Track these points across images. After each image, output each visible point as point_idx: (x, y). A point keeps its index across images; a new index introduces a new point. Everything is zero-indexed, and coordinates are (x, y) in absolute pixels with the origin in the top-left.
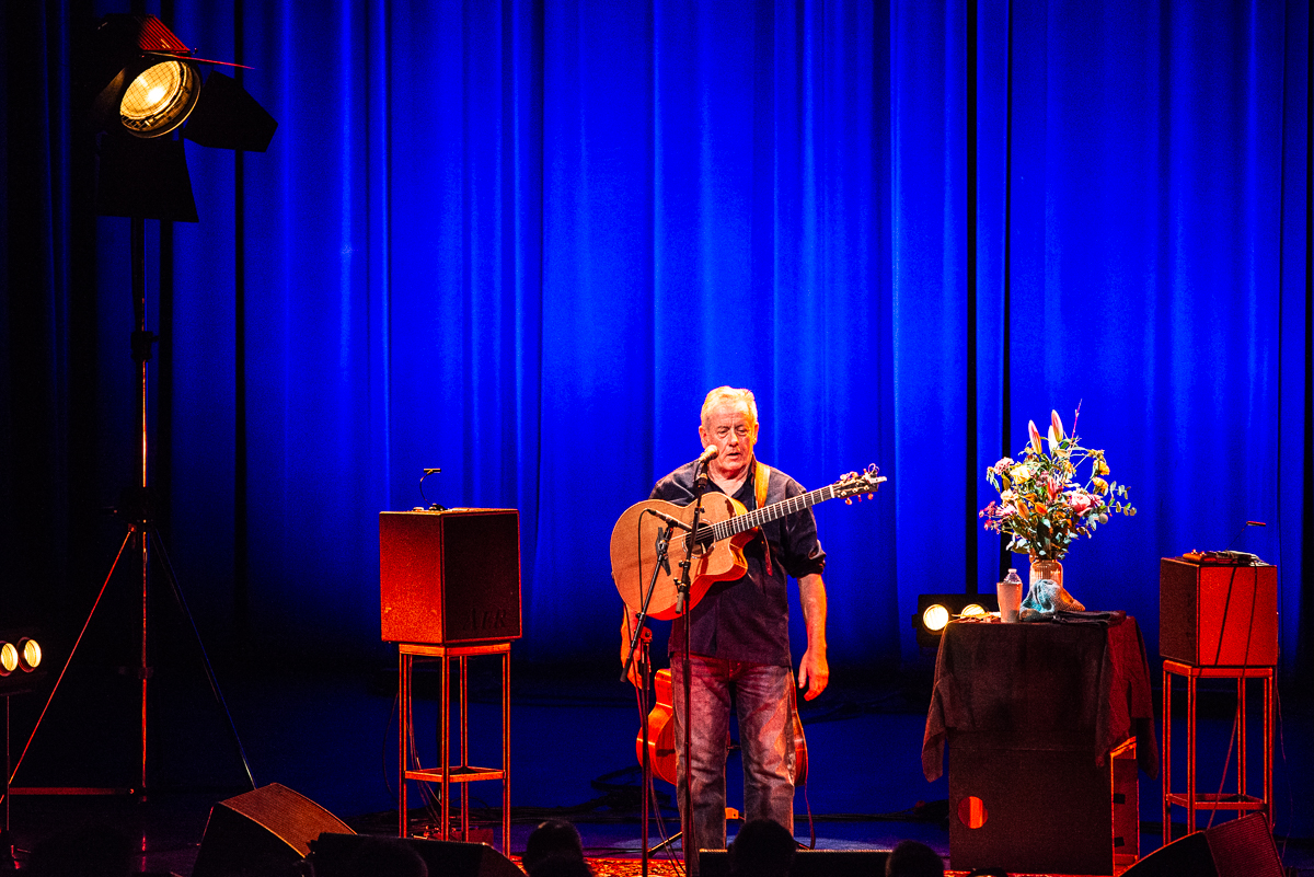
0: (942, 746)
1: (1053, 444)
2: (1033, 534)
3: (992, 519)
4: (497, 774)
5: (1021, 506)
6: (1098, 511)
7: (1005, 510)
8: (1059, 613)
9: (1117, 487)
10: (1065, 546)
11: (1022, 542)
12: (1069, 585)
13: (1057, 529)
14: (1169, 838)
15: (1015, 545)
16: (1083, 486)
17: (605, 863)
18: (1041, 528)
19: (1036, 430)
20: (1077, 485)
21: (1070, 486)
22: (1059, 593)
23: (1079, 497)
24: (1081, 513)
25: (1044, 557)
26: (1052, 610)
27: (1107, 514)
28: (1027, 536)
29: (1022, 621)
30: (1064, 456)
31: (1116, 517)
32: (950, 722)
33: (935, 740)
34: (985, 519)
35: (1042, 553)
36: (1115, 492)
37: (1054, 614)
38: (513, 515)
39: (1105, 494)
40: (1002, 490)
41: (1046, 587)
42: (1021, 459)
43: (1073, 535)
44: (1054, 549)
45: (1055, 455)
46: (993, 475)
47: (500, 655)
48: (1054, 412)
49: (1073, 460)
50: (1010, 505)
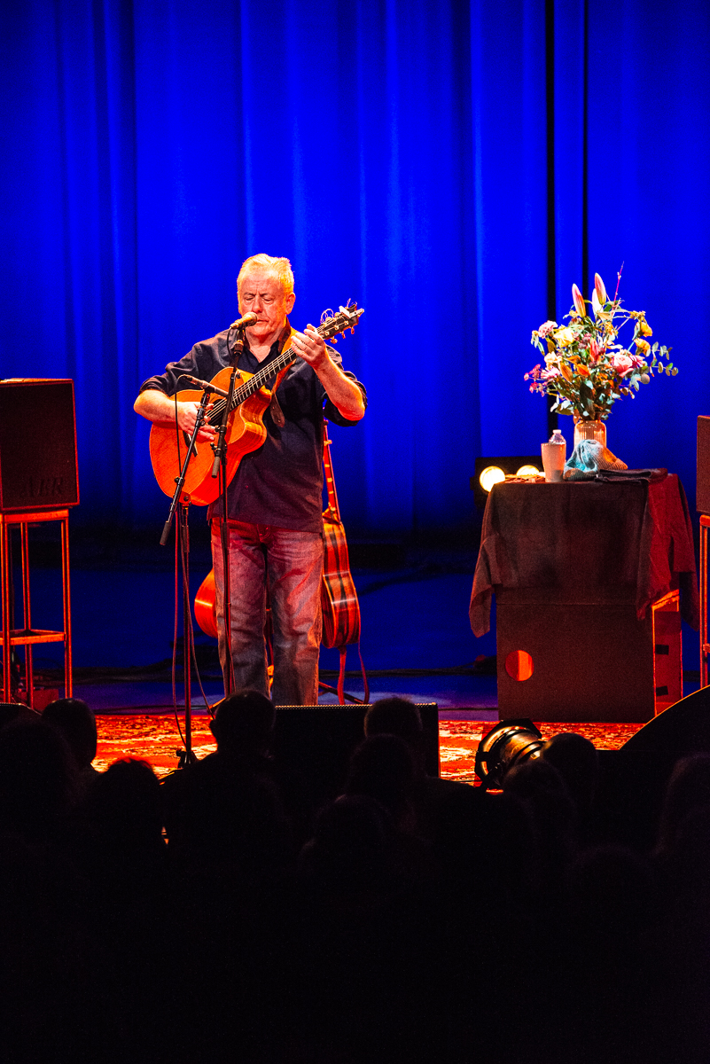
0: (489, 601)
1: (597, 307)
2: (577, 396)
3: (538, 382)
4: (58, 637)
5: (564, 369)
6: (640, 372)
7: (550, 373)
8: (601, 471)
9: (659, 348)
10: (608, 407)
11: (566, 404)
12: (613, 445)
13: (600, 390)
14: (707, 681)
15: (560, 406)
16: (625, 347)
17: (166, 720)
18: (584, 389)
19: (579, 293)
20: (619, 346)
21: (613, 347)
22: (602, 453)
23: (622, 358)
24: (623, 374)
25: (588, 418)
26: (595, 469)
27: (649, 374)
28: (572, 398)
29: (566, 480)
30: (606, 318)
31: (657, 378)
32: (497, 579)
33: (483, 596)
34: (530, 382)
35: (586, 414)
36: (657, 353)
37: (597, 473)
38: (66, 386)
39: (648, 355)
40: (547, 352)
41: (590, 446)
42: (566, 323)
43: (615, 396)
44: (597, 410)
45: (599, 318)
46: (537, 339)
47: (58, 522)
48: (597, 275)
49: (616, 322)
50: (553, 367)
